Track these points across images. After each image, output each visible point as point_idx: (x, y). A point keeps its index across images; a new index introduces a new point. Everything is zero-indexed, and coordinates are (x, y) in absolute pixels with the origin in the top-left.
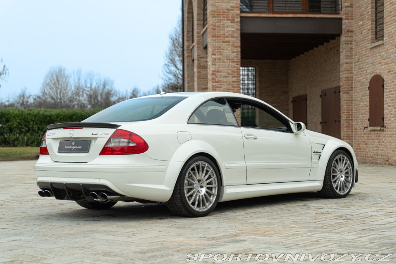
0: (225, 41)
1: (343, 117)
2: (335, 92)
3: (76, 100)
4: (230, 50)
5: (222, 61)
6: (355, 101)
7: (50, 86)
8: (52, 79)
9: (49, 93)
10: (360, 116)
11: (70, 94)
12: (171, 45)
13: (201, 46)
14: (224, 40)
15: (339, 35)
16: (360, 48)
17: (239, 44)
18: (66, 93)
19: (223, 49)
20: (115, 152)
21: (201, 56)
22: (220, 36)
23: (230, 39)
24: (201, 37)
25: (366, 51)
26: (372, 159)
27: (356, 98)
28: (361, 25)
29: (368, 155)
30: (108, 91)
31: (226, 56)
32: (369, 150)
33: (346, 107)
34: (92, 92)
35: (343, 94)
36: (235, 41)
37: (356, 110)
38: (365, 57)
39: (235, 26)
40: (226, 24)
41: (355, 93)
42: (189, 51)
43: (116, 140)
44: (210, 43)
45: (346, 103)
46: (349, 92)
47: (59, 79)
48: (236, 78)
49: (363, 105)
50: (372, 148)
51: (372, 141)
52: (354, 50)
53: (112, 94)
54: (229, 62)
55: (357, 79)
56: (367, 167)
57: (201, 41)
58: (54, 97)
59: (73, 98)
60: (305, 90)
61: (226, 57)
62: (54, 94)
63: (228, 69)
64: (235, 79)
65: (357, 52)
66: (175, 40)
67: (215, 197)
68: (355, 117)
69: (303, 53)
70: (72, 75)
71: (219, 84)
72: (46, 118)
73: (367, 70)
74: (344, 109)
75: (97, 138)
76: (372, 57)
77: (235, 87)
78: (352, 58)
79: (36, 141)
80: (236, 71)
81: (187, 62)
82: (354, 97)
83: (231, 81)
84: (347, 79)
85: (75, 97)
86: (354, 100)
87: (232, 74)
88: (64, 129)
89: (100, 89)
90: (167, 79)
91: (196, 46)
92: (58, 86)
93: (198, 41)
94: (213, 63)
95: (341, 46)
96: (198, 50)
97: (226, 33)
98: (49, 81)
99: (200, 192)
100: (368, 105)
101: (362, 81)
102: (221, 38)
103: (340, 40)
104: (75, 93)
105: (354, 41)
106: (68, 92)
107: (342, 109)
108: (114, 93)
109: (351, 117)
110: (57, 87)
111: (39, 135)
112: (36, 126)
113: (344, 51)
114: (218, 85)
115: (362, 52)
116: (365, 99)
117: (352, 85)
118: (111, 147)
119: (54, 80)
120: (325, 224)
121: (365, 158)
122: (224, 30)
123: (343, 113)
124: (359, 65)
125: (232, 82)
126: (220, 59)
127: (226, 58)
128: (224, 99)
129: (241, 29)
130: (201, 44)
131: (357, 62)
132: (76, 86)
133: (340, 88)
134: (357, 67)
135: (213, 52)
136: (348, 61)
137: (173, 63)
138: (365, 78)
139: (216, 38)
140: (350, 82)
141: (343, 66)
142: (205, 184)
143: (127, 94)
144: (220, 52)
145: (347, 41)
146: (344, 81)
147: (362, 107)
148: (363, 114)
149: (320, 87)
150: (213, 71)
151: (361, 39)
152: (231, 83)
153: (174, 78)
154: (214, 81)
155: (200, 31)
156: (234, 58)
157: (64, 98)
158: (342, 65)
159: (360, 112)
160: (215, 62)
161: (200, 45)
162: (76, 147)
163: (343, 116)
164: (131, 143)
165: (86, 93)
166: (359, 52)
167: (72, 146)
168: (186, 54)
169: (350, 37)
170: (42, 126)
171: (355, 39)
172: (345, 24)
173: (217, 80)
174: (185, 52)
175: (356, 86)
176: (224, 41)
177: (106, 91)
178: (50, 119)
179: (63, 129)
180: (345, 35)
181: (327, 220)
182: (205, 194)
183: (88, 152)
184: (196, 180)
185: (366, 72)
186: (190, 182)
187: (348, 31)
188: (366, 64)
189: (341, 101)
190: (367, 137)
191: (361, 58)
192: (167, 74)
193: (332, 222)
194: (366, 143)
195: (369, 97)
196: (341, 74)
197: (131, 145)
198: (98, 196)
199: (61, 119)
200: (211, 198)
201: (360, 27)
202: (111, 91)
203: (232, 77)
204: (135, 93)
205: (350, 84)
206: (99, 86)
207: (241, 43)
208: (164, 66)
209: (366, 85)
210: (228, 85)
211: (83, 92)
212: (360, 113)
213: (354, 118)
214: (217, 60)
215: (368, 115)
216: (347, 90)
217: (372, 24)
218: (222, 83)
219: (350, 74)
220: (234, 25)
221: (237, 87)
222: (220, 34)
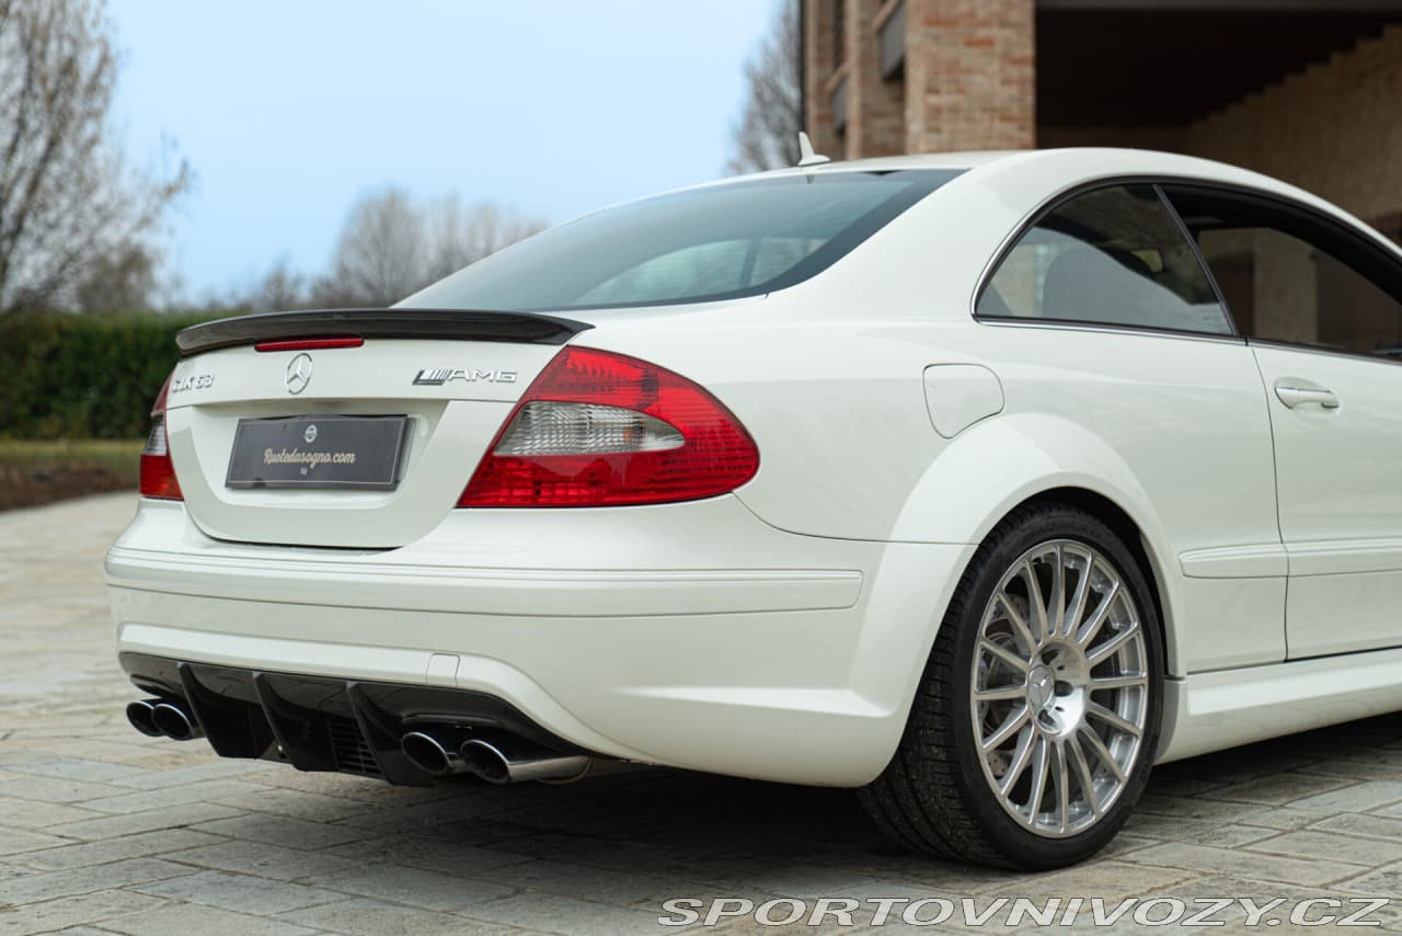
20: (552, 489)
43: (563, 415)
67: (1136, 745)
75: (445, 402)
88: (259, 350)
99: (1050, 721)
118: (531, 458)
128: (1155, 187)
142: (1079, 676)
162: (325, 458)
164: (651, 431)
167: (299, 451)
179: (252, 349)
182: (1079, 732)
183: (392, 488)
184: (1036, 648)
186: (999, 658)
197: (652, 444)
198: (452, 758)
200: (1114, 751)
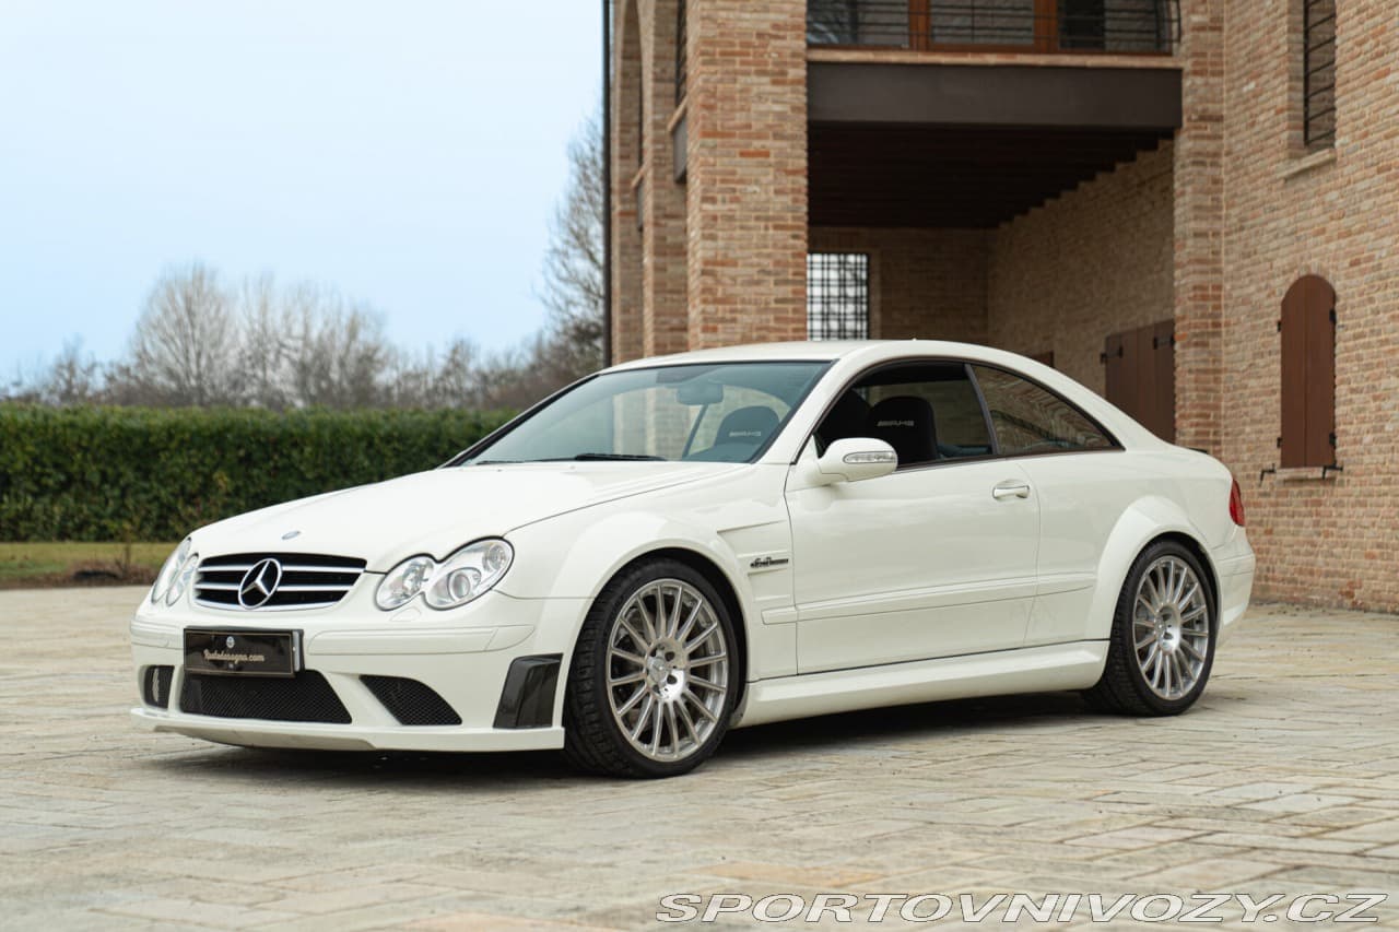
0: (752, 149)
1: (1184, 434)
2: (1155, 340)
3: (255, 381)
4: (768, 184)
5: (738, 224)
6: (1228, 374)
7: (164, 331)
8: (170, 308)
9: (161, 357)
10: (1248, 429)
11: (232, 361)
12: (575, 181)
13: (669, 172)
14: (748, 145)
15: (1170, 133)
16: (1246, 178)
17: (803, 163)
18: (217, 356)
19: (741, 181)
21: (669, 210)
22: (732, 131)
23: (769, 143)
24: (668, 139)
25: (1271, 189)
26: (1291, 585)
27: (1232, 362)
28: (1250, 95)
29: (1277, 574)
30: (367, 349)
31: (752, 206)
32: (1280, 554)
33: (1194, 394)
34: (309, 355)
35: (1184, 346)
36: (789, 150)
37: (1233, 407)
38: (1265, 212)
39: (789, 96)
40: (755, 90)
41: (1227, 345)
42: (628, 196)
44: (697, 159)
45: (1196, 381)
46: (1205, 339)
47: (194, 308)
48: (790, 288)
49: (1258, 389)
50: (1291, 546)
51: (1292, 521)
52: (1225, 187)
53: (379, 362)
54: (766, 228)
55: (1235, 294)
56: (1271, 617)
57: (669, 154)
58: (179, 369)
59: (244, 375)
60: (1046, 338)
61: (756, 210)
62: (178, 361)
63: (758, 255)
64: (786, 291)
65: (1235, 195)
66: (588, 163)
68: (1227, 434)
69: (1040, 204)
70: (241, 294)
71: (728, 307)
72: (129, 440)
73: (1270, 260)
74: (1188, 403)
76: (1291, 209)
77: (786, 320)
78: (1220, 218)
79: (93, 520)
80: (790, 260)
81: (622, 236)
82: (1224, 358)
83: (773, 298)
84: (1199, 293)
85: (249, 372)
86: (1226, 370)
87: (777, 274)
89: (338, 344)
90: (561, 302)
91: (650, 174)
92: (190, 331)
93: (657, 155)
94: (707, 232)
95: (1178, 172)
96: (655, 187)
97: (753, 123)
98: (159, 313)
100: (1278, 387)
101: (1254, 298)
102: (736, 140)
103: (1175, 150)
104: (250, 358)
105: (1223, 153)
106: (226, 354)
107: (1180, 403)
108: (386, 356)
109: (1215, 433)
110: (186, 336)
111: (107, 502)
112: (94, 468)
113: (1189, 189)
114: (725, 311)
115: (1254, 194)
116: (1264, 367)
117: (1220, 316)
119: (175, 310)
120: (1102, 848)
121: (1263, 583)
122: (749, 110)
123: (1183, 416)
124: (1243, 243)
125: (777, 301)
126: (731, 218)
127: (754, 214)
129: (810, 108)
130: (670, 167)
131: (1236, 231)
132: (253, 331)
133: (1174, 324)
134: (1238, 247)
135: (705, 191)
136: (1203, 226)
137: (582, 245)
138: (1267, 287)
139: (719, 141)
140: (1210, 304)
141: (1184, 246)
143: (431, 362)
144: (734, 190)
145: (1199, 154)
146: (1190, 299)
147: (1256, 396)
148: (1260, 422)
149: (1102, 323)
150: (706, 263)
151: (1251, 145)
152: (773, 305)
153: (587, 298)
154: (710, 297)
155: (664, 120)
156: (783, 214)
157: (212, 375)
158: (1181, 241)
159: (1246, 414)
160: (712, 227)
161: (663, 170)
163: (1185, 430)
165: (288, 357)
166: (1242, 195)
168: (617, 207)
169: (1209, 137)
170: (115, 467)
171: (1230, 145)
172: (1194, 91)
173: (720, 294)
174: (615, 199)
175: (1233, 320)
176: (745, 150)
177: (357, 351)
178: (146, 443)
180: (1193, 132)
181: (1108, 831)
185: (1268, 265)
187: (1205, 117)
188: (1271, 236)
189: (1176, 374)
190: (1272, 505)
191: (1249, 214)
192: (561, 285)
193: (1130, 839)
194: (1269, 527)
195: (1279, 357)
196: (1177, 273)
199: (182, 442)
201: (1248, 100)
202: (376, 350)
203: (777, 283)
204: (458, 357)
205: (1210, 310)
206: (332, 333)
207: (810, 160)
208: (548, 255)
209: (1269, 315)
210: (759, 311)
211: (278, 353)
212: (1248, 419)
213: (1223, 438)
214: (719, 221)
215: (1276, 424)
216: (1202, 334)
217: (1291, 89)
218: (739, 307)
219: (1210, 276)
220: (784, 94)
221: (793, 321)
222: (731, 123)
